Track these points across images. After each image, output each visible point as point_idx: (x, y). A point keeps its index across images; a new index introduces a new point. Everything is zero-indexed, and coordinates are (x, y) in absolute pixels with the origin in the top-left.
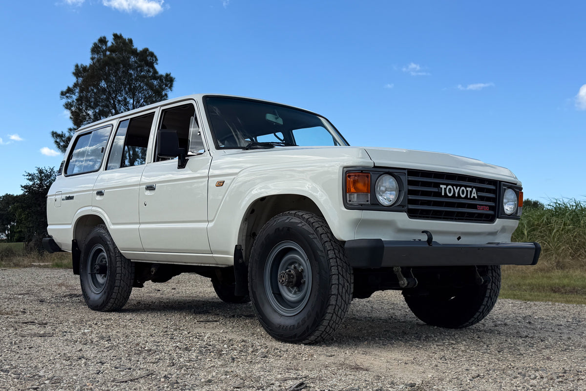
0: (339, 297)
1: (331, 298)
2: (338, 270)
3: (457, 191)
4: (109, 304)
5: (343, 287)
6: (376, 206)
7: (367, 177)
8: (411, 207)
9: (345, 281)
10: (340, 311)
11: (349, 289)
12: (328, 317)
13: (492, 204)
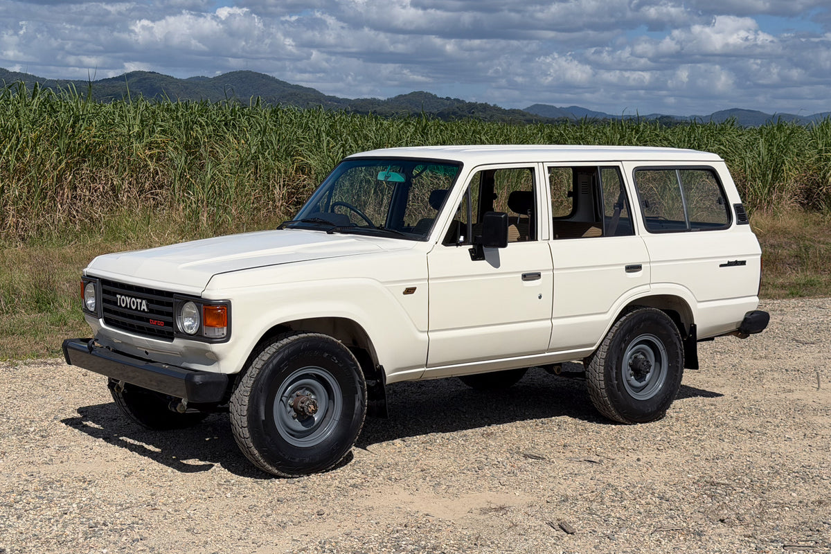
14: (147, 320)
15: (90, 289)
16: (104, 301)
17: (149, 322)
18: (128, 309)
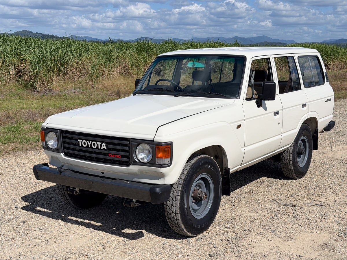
14: (107, 154)
15: (52, 135)
16: (64, 142)
17: (108, 155)
18: (89, 148)
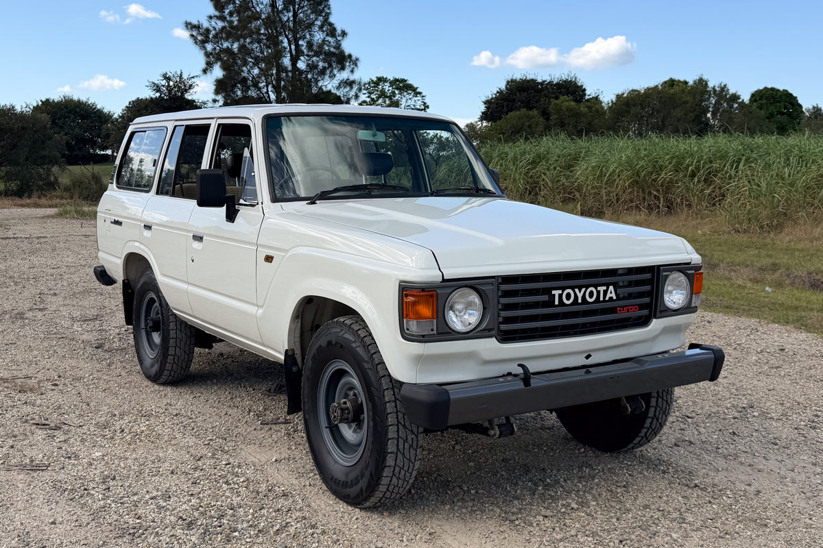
0: (400, 456)
1: (387, 458)
2: (397, 418)
3: (580, 295)
4: (163, 377)
5: (406, 441)
6: (447, 334)
7: (432, 296)
8: (503, 327)
9: (408, 432)
10: (402, 472)
11: (415, 443)
12: (385, 481)
13: (647, 300)
14: (613, 310)
18: (580, 304)
